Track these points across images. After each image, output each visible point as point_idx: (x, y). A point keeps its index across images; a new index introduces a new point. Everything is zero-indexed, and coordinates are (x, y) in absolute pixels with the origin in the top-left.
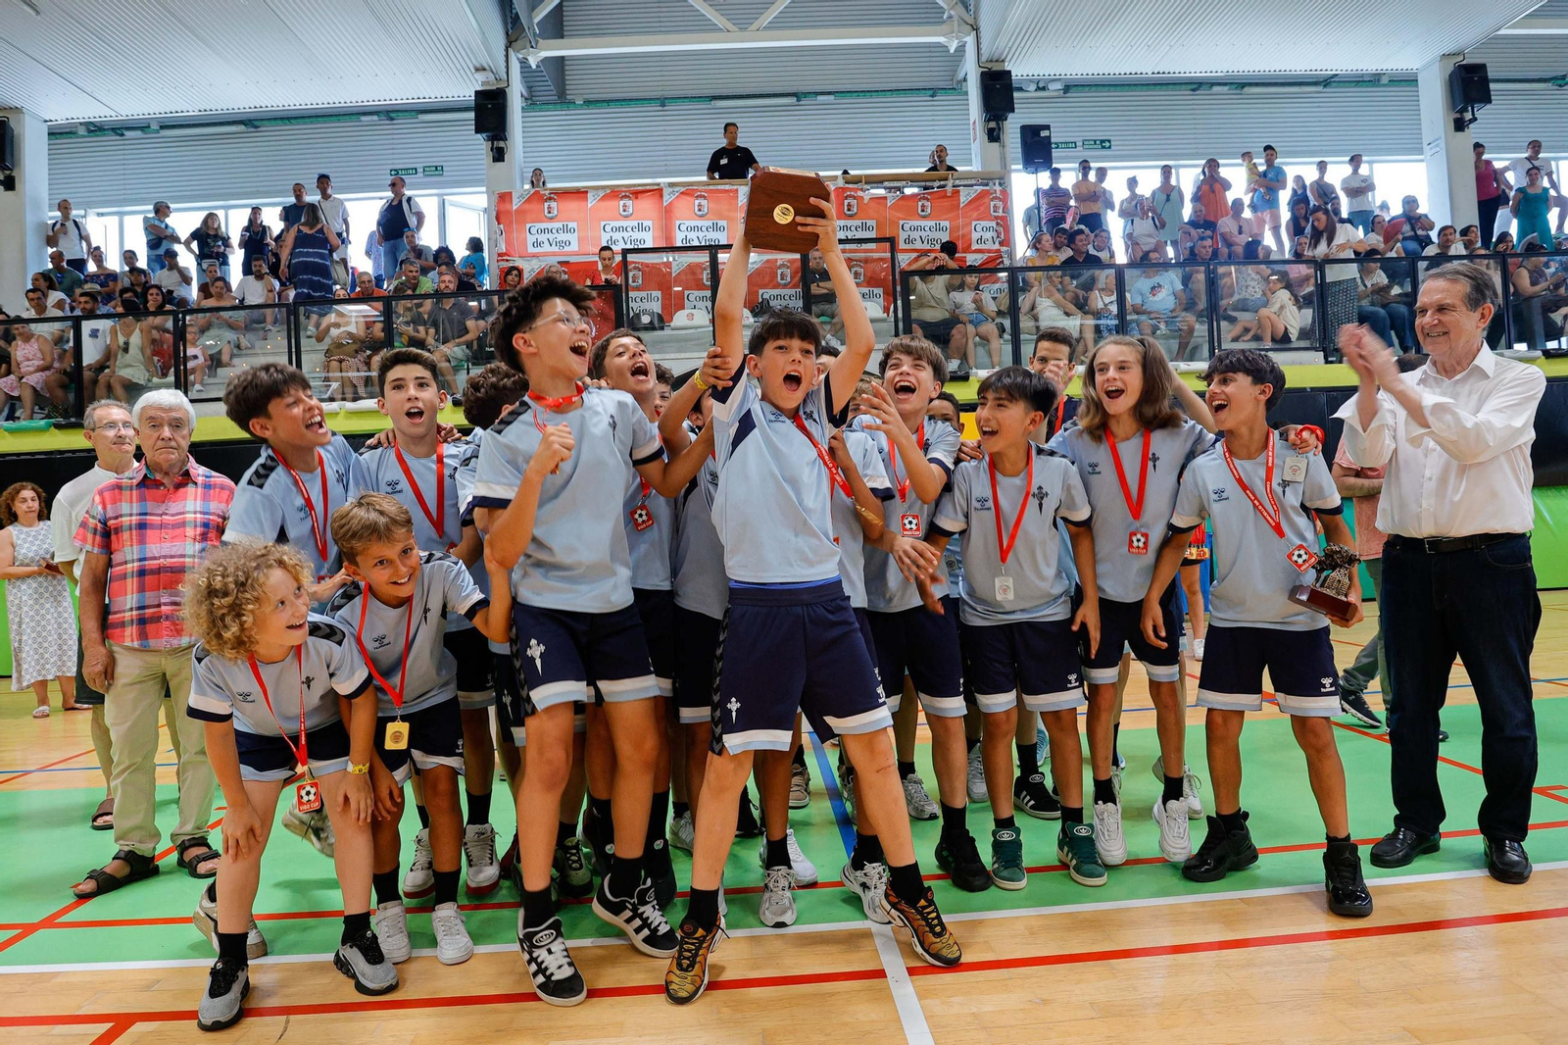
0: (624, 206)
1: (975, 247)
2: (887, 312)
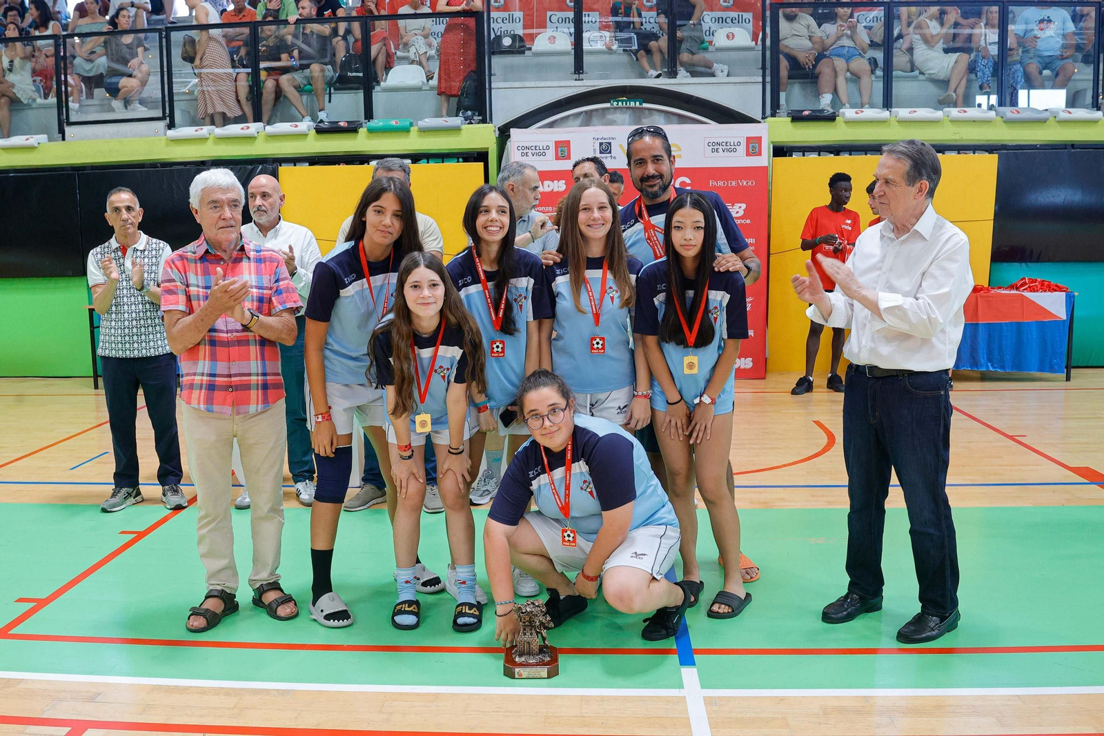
2: (755, 38)
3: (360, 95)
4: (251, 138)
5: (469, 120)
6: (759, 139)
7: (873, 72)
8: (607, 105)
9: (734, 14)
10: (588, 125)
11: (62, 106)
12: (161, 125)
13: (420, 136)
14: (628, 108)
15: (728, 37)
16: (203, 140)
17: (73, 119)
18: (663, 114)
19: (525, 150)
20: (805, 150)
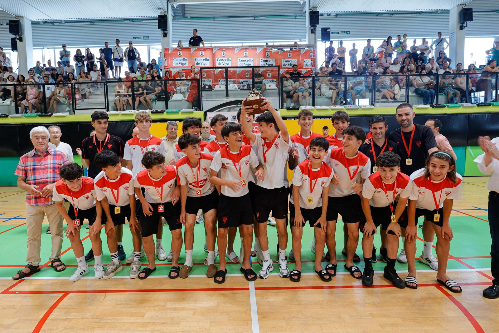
0: (201, 53)
1: (304, 67)
2: (277, 87)
3: (164, 102)
4: (131, 114)
7: (310, 96)
8: (235, 106)
9: (271, 80)
10: (229, 111)
13: (182, 114)
15: (270, 86)
16: (118, 115)
20: (290, 118)
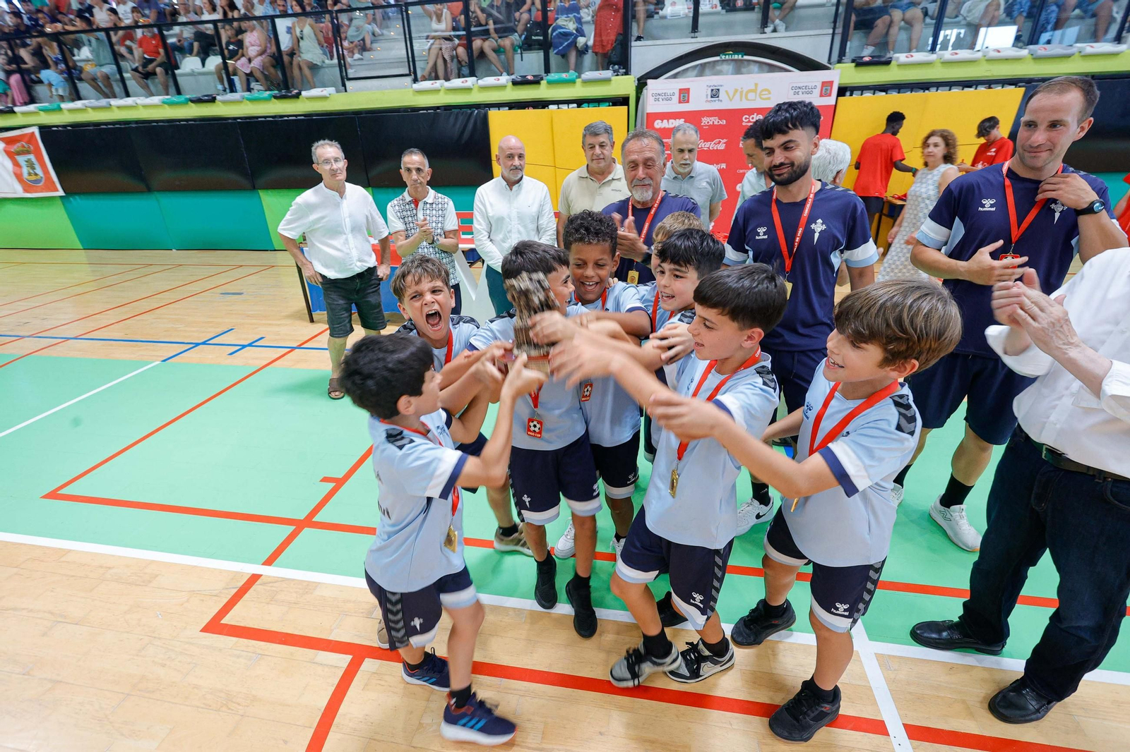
3: (541, 54)
4: (468, 89)
5: (616, 73)
6: (831, 83)
8: (717, 58)
10: (701, 76)
11: (342, 66)
12: (409, 79)
13: (583, 86)
14: (733, 60)
16: (437, 91)
17: (350, 76)
18: (757, 64)
19: (657, 97)
20: (863, 89)
